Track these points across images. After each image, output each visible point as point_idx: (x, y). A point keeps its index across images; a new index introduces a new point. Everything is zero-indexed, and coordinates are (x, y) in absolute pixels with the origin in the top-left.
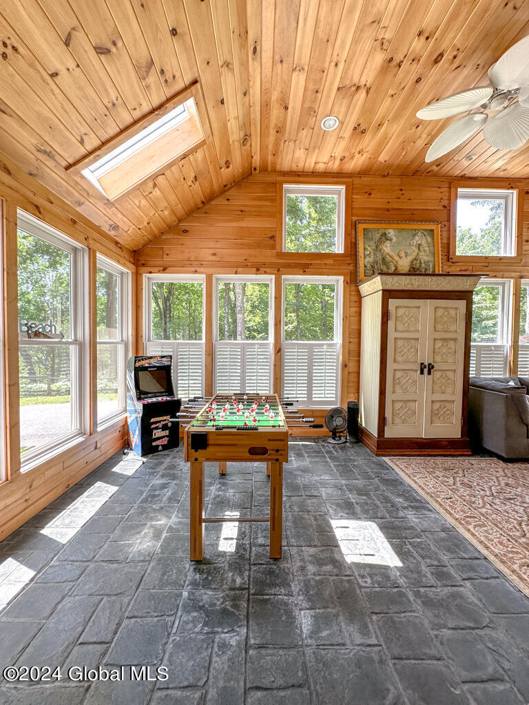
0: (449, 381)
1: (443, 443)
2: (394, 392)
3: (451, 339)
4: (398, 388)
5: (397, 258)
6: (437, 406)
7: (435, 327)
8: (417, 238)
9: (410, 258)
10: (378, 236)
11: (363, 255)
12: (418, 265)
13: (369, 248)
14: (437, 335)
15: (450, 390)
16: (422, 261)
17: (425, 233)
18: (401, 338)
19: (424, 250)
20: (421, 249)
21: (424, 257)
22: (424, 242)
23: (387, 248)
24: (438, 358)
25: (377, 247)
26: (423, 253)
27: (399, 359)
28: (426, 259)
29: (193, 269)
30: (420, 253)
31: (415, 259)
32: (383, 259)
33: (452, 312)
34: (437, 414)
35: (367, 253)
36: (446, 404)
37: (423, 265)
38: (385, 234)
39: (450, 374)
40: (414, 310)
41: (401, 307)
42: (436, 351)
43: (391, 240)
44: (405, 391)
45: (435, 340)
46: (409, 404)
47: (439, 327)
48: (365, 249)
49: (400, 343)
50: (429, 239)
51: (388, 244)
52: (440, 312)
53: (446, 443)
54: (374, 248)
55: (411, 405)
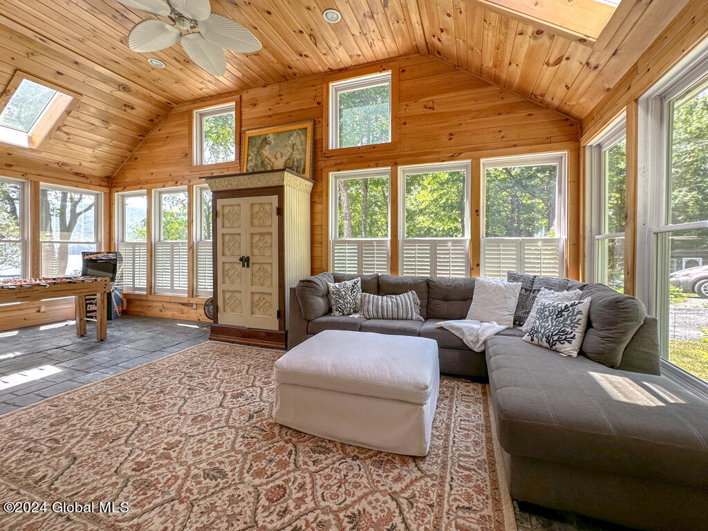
0: (267, 274)
1: (261, 334)
2: (224, 282)
3: (267, 233)
4: (227, 279)
5: (273, 160)
6: (256, 297)
7: (252, 222)
8: (292, 138)
9: (285, 158)
10: (260, 141)
11: (246, 160)
12: (291, 164)
13: (252, 154)
14: (253, 230)
15: (268, 283)
16: (295, 160)
17: (299, 132)
18: (227, 234)
19: (298, 149)
20: (295, 148)
21: (297, 156)
22: (298, 142)
23: (266, 152)
24: (256, 251)
25: (258, 151)
26: (296, 152)
27: (227, 252)
28: (298, 157)
29: (140, 186)
30: (294, 153)
31: (289, 159)
32: (263, 162)
33: (268, 208)
34: (257, 306)
35: (250, 158)
36: (266, 296)
37: (296, 163)
38: (266, 138)
39: (268, 268)
40: (236, 208)
41: (226, 206)
42: (255, 245)
43: (270, 144)
44: (233, 282)
45: (252, 234)
46: (236, 294)
47: (256, 222)
48: (248, 155)
49: (227, 238)
50: (303, 138)
51: (267, 147)
52: (256, 208)
53: (264, 335)
54: (256, 153)
55: (238, 295)
